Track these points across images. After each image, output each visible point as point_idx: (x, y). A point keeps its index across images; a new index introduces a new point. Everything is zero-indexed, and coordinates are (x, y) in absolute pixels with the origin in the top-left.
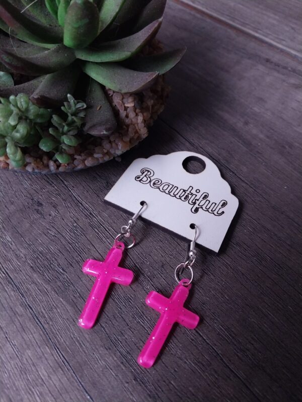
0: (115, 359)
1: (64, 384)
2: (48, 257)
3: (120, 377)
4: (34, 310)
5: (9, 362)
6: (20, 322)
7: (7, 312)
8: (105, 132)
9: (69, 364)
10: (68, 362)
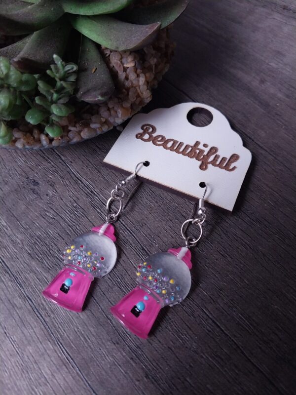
0: (124, 354)
1: (70, 383)
2: (47, 242)
3: (130, 374)
4: (34, 302)
5: (10, 360)
6: (18, 315)
7: (5, 305)
8: (100, 98)
9: (74, 361)
10: (72, 359)
